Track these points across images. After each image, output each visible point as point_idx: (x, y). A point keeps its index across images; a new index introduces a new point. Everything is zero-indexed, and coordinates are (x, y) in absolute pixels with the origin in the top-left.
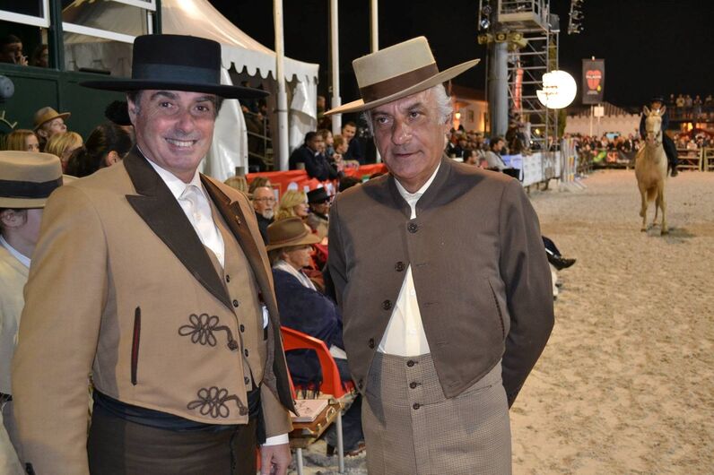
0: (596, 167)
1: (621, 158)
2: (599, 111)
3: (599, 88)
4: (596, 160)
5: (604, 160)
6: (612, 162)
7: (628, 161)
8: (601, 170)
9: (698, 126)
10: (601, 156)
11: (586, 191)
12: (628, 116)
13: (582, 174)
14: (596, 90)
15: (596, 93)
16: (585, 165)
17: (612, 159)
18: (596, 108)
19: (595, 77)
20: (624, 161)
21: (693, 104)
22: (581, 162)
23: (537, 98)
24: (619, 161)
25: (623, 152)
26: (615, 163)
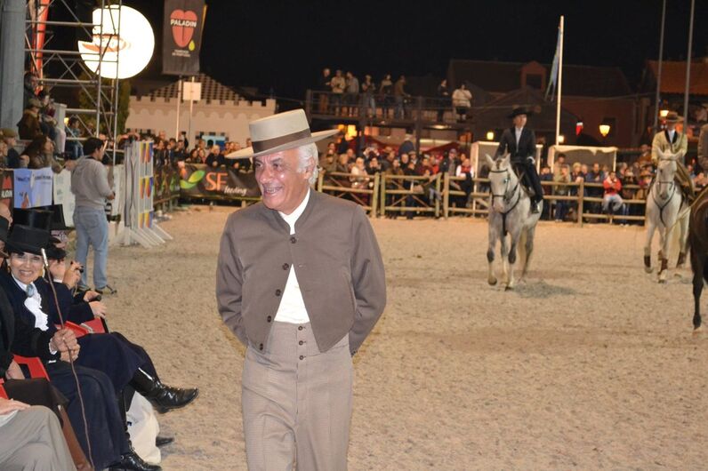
0: (184, 199)
1: (232, 185)
2: (192, 90)
3: (192, 46)
4: (185, 185)
5: (201, 185)
6: (215, 192)
7: (244, 191)
8: (194, 207)
9: (367, 132)
10: (194, 178)
11: (172, 247)
12: (244, 103)
13: (160, 212)
14: (186, 48)
15: (186, 54)
16: (164, 195)
17: (216, 186)
18: (186, 84)
19: (185, 24)
20: (237, 190)
21: (361, 91)
22: (158, 188)
23: (79, 56)
24: (228, 190)
25: (237, 172)
26: (221, 193)
